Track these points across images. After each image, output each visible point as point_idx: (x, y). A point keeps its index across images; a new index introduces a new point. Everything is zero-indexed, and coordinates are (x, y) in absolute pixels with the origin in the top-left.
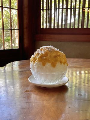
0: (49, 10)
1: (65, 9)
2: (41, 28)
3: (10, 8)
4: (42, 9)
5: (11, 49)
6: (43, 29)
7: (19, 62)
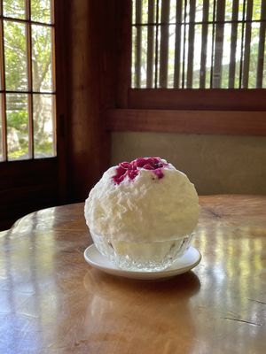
0: (159, 27)
1: (213, 23)
2: (133, 87)
3: (28, 22)
4: (134, 22)
5: (28, 157)
6: (138, 90)
7: (57, 211)
